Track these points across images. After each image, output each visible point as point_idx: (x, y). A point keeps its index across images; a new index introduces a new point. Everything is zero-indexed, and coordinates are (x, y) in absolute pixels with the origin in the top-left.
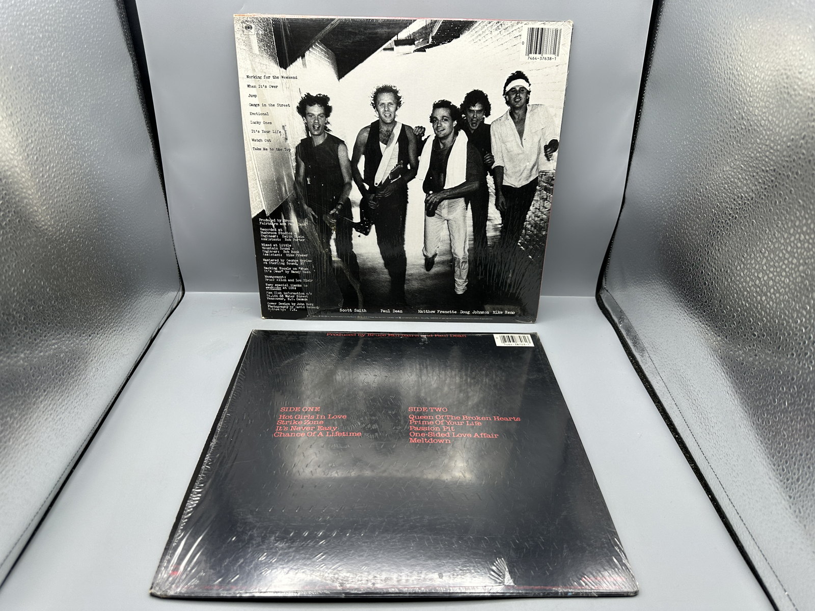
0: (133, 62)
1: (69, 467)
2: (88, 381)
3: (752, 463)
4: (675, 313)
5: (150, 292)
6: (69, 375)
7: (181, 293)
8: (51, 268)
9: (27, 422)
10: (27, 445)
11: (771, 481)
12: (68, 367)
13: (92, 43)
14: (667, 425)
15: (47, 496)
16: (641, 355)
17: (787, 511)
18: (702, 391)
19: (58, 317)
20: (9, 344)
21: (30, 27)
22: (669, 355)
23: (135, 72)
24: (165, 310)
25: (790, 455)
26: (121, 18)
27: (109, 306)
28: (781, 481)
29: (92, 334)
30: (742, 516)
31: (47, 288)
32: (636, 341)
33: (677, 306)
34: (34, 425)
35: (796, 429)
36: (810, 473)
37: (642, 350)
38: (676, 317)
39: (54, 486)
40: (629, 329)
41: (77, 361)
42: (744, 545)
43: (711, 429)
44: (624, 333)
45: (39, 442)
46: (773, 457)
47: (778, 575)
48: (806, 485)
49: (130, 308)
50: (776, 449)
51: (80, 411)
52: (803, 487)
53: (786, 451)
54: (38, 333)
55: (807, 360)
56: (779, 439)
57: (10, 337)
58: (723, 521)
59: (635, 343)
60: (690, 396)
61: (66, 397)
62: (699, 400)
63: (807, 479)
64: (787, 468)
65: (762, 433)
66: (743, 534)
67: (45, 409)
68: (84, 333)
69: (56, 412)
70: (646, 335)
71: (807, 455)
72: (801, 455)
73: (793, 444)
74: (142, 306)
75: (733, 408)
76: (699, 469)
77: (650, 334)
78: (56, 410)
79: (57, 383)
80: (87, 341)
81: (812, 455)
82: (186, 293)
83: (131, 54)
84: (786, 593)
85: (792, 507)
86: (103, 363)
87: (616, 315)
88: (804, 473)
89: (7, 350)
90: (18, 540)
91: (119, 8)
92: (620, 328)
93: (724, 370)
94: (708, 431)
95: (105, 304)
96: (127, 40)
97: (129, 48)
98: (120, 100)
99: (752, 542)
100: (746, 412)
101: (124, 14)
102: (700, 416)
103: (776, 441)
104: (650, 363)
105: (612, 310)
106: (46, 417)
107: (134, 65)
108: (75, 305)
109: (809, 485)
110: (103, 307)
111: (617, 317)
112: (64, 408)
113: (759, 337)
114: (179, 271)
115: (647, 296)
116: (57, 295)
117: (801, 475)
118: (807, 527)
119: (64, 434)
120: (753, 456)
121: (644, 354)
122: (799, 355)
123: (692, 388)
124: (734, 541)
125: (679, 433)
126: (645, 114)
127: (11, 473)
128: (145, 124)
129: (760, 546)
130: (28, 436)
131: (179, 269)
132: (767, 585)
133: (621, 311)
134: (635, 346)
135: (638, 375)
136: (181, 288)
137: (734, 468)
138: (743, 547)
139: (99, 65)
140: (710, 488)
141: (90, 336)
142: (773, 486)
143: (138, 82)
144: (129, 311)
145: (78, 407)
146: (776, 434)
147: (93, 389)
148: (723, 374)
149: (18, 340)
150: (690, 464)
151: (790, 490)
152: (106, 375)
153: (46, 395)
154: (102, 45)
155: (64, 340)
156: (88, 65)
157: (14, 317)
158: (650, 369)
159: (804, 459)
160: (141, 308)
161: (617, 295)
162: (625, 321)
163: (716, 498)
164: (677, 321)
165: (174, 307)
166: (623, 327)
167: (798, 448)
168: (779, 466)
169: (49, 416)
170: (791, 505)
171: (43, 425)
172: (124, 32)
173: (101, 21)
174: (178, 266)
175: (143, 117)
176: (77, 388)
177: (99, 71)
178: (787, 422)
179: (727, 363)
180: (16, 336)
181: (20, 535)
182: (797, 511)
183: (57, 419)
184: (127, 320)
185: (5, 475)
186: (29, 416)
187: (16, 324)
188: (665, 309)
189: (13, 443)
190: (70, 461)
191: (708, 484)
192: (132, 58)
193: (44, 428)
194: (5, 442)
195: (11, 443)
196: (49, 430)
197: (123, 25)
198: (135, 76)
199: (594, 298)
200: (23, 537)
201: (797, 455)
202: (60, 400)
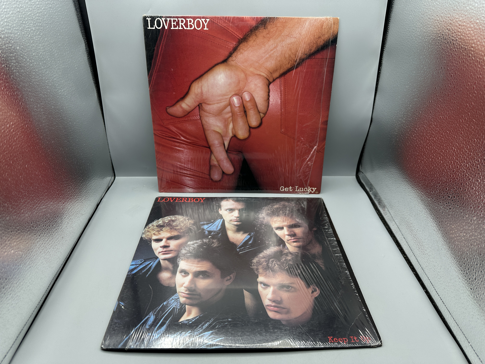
0: (85, 43)
1: (53, 280)
2: (63, 230)
3: (449, 270)
4: (403, 185)
5: (97, 177)
6: (53, 226)
7: (113, 178)
8: (42, 164)
9: (30, 254)
10: (30, 267)
11: (460, 280)
12: (52, 221)
13: (62, 32)
14: (399, 250)
15: (42, 297)
16: (383, 210)
17: (470, 297)
18: (420, 230)
19: (46, 193)
20: (19, 208)
21: (28, 24)
22: (400, 209)
23: (86, 49)
24: (105, 187)
25: (470, 265)
26: (78, 17)
27: (74, 186)
28: (466, 280)
29: (65, 202)
30: (444, 301)
31: (40, 176)
32: (380, 202)
33: (404, 181)
34: (34, 256)
35: (474, 250)
36: (482, 275)
37: (384, 207)
38: (404, 187)
39: (45, 291)
40: (376, 195)
41: (57, 218)
42: (445, 318)
43: (425, 251)
44: (373, 197)
45: (37, 265)
46: (461, 266)
47: (465, 334)
48: (480, 281)
49: (86, 187)
50: (463, 262)
51: (59, 248)
52: (478, 283)
53: (468, 262)
54: (35, 202)
55: (479, 210)
56: (464, 256)
57: (20, 204)
58: (433, 304)
59: (379, 203)
60: (412, 233)
61: (51, 239)
62: (418, 235)
63: (481, 279)
64: (469, 272)
65: (454, 253)
66: (445, 311)
67: (39, 246)
68: (60, 202)
69: (45, 248)
70: (386, 198)
71: (480, 265)
72: (477, 265)
73: (472, 258)
74: (92, 185)
75: (437, 239)
76: (418, 275)
77: (388, 197)
78: (46, 247)
79: (46, 231)
80: (62, 206)
81: (483, 265)
82: (116, 178)
83: (84, 38)
84: (470, 344)
85: (472, 294)
86: (71, 219)
87: (368, 187)
88: (479, 275)
89: (18, 212)
90: (26, 323)
91: (77, 12)
92: (371, 194)
93: (432, 217)
94: (423, 252)
95: (71, 184)
96: (81, 30)
97: (82, 35)
98: (78, 66)
99: (450, 316)
100: (445, 241)
101: (80, 15)
102: (419, 244)
103: (463, 258)
104: (389, 214)
105: (366, 184)
106: (40, 251)
107: (85, 45)
108: (55, 185)
109: (482, 281)
110: (70, 186)
111: (369, 188)
112: (50, 245)
113: (452, 198)
114: (112, 165)
115: (387, 175)
116: (45, 180)
117: (477, 276)
118: (481, 306)
119: (50, 261)
120: (449, 266)
121: (385, 209)
122: (475, 208)
123: (413, 228)
124: (439, 315)
125: (406, 255)
126: (383, 70)
127: (22, 284)
128: (92, 79)
129: (454, 318)
130: (31, 262)
131: (112, 163)
132: (459, 340)
133: (371, 185)
134: (379, 204)
135: (382, 221)
136: (113, 175)
137: (439, 274)
138: (444, 319)
139: (66, 45)
140: (425, 285)
141: (64, 203)
142: (461, 283)
143: (88, 55)
144: (85, 188)
145: (58, 245)
146: (462, 253)
147: (66, 234)
148: (431, 219)
149: (24, 206)
150: (413, 272)
151: (471, 285)
152: (73, 226)
153: (40, 238)
154: (68, 34)
155: (49, 206)
156: (60, 45)
157: (22, 193)
158: (389, 218)
159: (478, 267)
160: (91, 187)
161: (369, 175)
162: (374, 190)
163: (428, 291)
164: (404, 189)
165: (110, 186)
166: (372, 194)
167: (475, 261)
168: (464, 271)
169: (42, 250)
170: (472, 293)
171: (39, 256)
172: (80, 25)
173: (67, 19)
174: (112, 162)
175: (91, 75)
176: (57, 234)
177: (66, 49)
178: (469, 246)
179: (434, 213)
180: (23, 204)
181: (27, 320)
182: (475, 297)
183: (46, 252)
184: (84, 194)
185: (19, 285)
186: (31, 251)
187: (23, 197)
188: (397, 183)
189: (23, 266)
190: (54, 277)
191: (424, 283)
192: (85, 41)
193: (39, 257)
194: (19, 266)
195: (21, 266)
196: (42, 258)
197: (79, 21)
198: (86, 51)
199: (355, 177)
200: (29, 321)
201: (475, 265)
202: (48, 241)
